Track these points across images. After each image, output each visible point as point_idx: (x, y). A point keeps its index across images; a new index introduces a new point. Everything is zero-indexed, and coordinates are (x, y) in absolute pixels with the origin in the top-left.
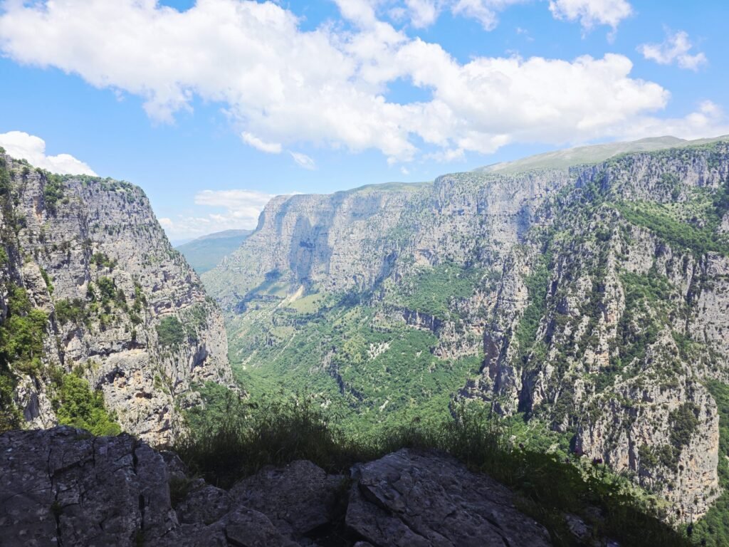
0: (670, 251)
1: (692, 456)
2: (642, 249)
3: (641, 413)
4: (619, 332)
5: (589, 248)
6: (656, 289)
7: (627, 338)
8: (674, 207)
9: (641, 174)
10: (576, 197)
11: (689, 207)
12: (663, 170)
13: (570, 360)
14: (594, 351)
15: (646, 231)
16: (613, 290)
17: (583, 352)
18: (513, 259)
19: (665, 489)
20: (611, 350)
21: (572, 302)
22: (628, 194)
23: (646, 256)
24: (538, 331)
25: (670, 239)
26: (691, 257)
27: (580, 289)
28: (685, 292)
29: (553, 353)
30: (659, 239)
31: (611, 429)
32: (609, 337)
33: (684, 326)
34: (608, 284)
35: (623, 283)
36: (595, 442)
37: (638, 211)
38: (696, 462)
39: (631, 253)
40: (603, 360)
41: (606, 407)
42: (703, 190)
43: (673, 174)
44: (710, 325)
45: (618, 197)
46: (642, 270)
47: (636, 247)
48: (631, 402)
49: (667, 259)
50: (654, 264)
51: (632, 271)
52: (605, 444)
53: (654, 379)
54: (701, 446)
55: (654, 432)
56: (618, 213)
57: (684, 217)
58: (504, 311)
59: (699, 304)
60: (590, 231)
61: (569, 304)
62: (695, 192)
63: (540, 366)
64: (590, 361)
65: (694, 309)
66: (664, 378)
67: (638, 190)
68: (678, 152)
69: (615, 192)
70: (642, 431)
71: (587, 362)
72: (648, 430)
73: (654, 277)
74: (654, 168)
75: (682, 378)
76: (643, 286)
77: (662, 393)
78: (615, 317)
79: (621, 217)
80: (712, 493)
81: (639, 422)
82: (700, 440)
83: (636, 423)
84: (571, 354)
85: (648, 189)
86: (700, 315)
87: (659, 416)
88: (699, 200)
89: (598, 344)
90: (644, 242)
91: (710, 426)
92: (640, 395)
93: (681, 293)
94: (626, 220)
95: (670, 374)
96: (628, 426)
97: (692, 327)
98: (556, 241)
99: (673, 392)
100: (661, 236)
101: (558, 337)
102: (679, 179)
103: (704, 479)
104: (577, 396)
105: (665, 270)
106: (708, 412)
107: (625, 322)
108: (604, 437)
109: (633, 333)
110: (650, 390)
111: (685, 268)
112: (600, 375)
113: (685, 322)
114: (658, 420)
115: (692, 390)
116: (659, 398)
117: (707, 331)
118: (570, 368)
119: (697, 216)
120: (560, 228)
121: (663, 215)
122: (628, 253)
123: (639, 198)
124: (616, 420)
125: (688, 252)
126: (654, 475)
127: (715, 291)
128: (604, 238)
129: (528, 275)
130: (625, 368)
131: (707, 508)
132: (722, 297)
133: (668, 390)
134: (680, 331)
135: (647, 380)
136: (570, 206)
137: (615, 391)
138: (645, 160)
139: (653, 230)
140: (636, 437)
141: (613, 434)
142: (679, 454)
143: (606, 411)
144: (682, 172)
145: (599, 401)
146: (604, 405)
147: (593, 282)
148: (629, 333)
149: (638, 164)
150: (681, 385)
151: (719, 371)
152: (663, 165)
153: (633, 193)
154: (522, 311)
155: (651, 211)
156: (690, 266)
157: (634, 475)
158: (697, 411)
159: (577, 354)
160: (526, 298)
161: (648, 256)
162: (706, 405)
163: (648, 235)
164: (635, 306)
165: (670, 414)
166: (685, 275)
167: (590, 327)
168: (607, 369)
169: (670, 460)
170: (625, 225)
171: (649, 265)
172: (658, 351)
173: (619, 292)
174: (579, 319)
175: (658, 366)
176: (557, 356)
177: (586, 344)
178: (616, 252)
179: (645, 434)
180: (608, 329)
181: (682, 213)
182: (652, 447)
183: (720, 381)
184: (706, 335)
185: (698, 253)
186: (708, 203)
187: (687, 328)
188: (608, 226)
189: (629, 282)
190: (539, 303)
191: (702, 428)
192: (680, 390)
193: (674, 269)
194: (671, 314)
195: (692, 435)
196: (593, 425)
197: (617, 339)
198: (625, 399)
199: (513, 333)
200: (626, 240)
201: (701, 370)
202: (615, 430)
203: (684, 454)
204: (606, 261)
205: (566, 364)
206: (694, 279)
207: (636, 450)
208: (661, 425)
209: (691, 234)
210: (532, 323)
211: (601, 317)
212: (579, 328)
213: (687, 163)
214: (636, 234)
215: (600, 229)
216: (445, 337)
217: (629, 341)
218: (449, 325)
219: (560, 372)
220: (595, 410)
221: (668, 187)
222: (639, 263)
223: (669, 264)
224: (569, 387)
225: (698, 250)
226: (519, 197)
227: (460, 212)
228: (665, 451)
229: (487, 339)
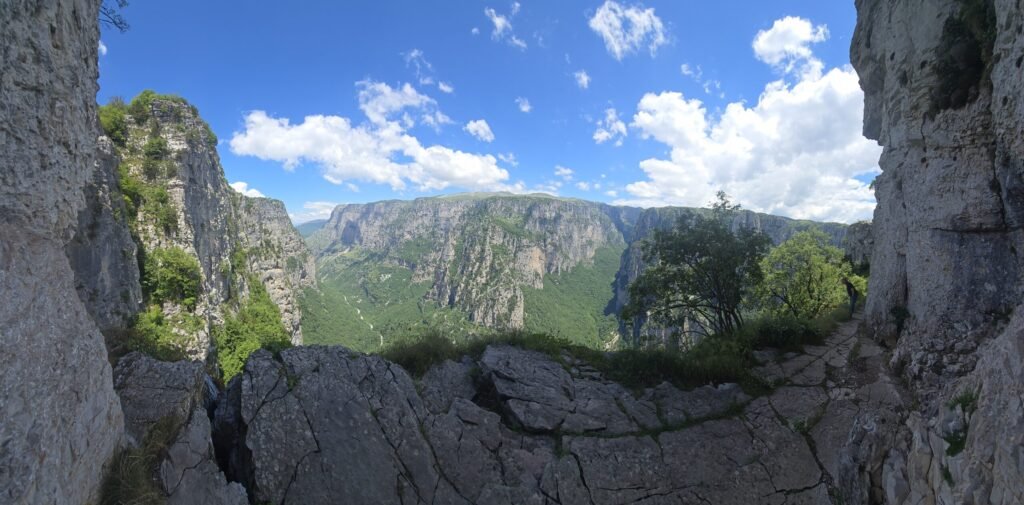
0: (509, 236)
1: (516, 311)
2: (499, 235)
3: (497, 301)
4: (490, 269)
5: (480, 234)
6: (504, 251)
7: (493, 271)
8: (510, 219)
9: (499, 205)
10: (474, 212)
11: (515, 219)
12: (506, 205)
13: (471, 281)
14: (480, 277)
15: (500, 228)
16: (488, 251)
17: (476, 277)
20: (487, 276)
21: (472, 256)
22: (494, 213)
24: (458, 269)
25: (509, 231)
26: (515, 239)
27: (476, 251)
28: (513, 252)
29: (464, 279)
31: (486, 309)
32: (486, 271)
34: (486, 249)
35: (492, 249)
36: (479, 315)
37: (498, 220)
39: (495, 237)
40: (484, 281)
41: (484, 300)
42: (520, 213)
43: (510, 206)
44: (521, 264)
45: (491, 214)
46: (499, 243)
47: (497, 234)
48: (494, 297)
49: (508, 239)
50: (503, 241)
51: (495, 244)
52: (483, 315)
53: (502, 287)
55: (502, 308)
56: (491, 220)
58: (444, 260)
59: (518, 256)
60: (480, 227)
62: (517, 214)
63: (458, 284)
64: (479, 281)
65: (516, 258)
66: (506, 286)
67: (498, 212)
68: (512, 198)
69: (490, 211)
71: (477, 282)
72: (499, 307)
73: (503, 246)
74: (503, 203)
75: (512, 285)
76: (499, 250)
77: (505, 292)
78: (489, 263)
79: (492, 222)
83: (495, 305)
84: (471, 279)
85: (501, 212)
86: (518, 260)
87: (504, 301)
88: (518, 217)
89: (482, 274)
90: (500, 232)
91: (521, 303)
92: (497, 294)
95: (508, 284)
96: (492, 307)
97: (516, 265)
98: (467, 230)
99: (509, 291)
100: (506, 230)
101: (466, 271)
102: (512, 209)
104: (473, 296)
106: (520, 297)
107: (492, 264)
108: (483, 312)
109: (495, 269)
110: (501, 291)
111: (513, 243)
112: (482, 286)
113: (513, 264)
115: (515, 290)
116: (504, 294)
117: (520, 266)
119: (518, 223)
120: (468, 225)
121: (507, 222)
123: (498, 215)
124: (487, 305)
125: (514, 236)
127: (523, 251)
128: (485, 230)
129: (455, 245)
130: (492, 283)
132: (525, 254)
133: (507, 291)
134: (512, 267)
135: (500, 288)
136: (473, 216)
137: (488, 293)
139: (503, 227)
140: (495, 311)
141: (486, 311)
142: (510, 314)
143: (484, 302)
144: (513, 206)
145: (481, 298)
147: (481, 248)
148: (493, 269)
149: (498, 201)
150: (511, 288)
152: (506, 202)
153: (496, 212)
154: (452, 260)
155: (503, 220)
156: (515, 242)
158: (517, 297)
160: (454, 254)
161: (501, 238)
162: (520, 295)
163: (501, 230)
164: (496, 258)
165: (508, 300)
166: (513, 246)
167: (479, 267)
168: (485, 284)
169: (508, 317)
170: (493, 225)
171: (501, 241)
172: (504, 275)
173: (490, 252)
174: (475, 264)
175: (504, 281)
177: (477, 274)
178: (490, 236)
179: (499, 309)
180: (486, 268)
181: (513, 222)
182: (501, 314)
184: (520, 268)
186: (521, 218)
187: (514, 266)
188: (487, 225)
189: (494, 248)
190: (460, 257)
191: (518, 304)
192: (511, 290)
193: (510, 243)
194: (509, 261)
195: (515, 306)
196: (479, 308)
197: (489, 271)
198: (492, 296)
199: (448, 270)
200: (493, 231)
201: (518, 281)
203: (512, 314)
204: (486, 239)
205: (469, 283)
206: (516, 247)
208: (504, 305)
209: (516, 230)
210: (456, 265)
211: (483, 262)
212: (475, 267)
213: (515, 203)
214: (497, 229)
215: (484, 226)
216: (417, 272)
217: (495, 272)
218: (419, 267)
219: (466, 286)
220: (480, 302)
221: (508, 211)
222: (498, 240)
223: (508, 241)
224: (470, 293)
225: (518, 236)
226: (453, 210)
227: (426, 215)
228: (506, 315)
229: (436, 272)
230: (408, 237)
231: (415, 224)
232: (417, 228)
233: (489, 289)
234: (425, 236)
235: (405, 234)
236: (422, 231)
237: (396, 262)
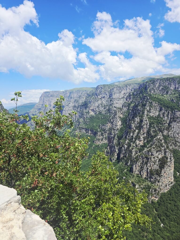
0: (164, 110)
1: (165, 172)
2: (155, 109)
3: (150, 159)
4: (147, 135)
5: (139, 109)
6: (159, 121)
7: (149, 136)
8: (167, 96)
9: (157, 85)
10: (138, 93)
11: (171, 96)
12: (164, 84)
13: (132, 143)
14: (139, 141)
15: (157, 103)
16: (145, 122)
17: (136, 141)
18: (117, 112)
19: (157, 182)
20: (144, 140)
21: (133, 125)
22: (152, 92)
23: (156, 111)
24: (124, 135)
25: (164, 106)
26: (170, 111)
27: (136, 121)
28: (168, 122)
29: (127, 142)
30: (161, 106)
31: (142, 164)
32: (143, 136)
33: (167, 133)
34: (144, 120)
35: (149, 119)
36: (137, 168)
37: (155, 97)
38: (166, 174)
39: (152, 110)
40: (142, 143)
41: (140, 158)
42: (176, 91)
43: (167, 86)
44: (175, 132)
45: (149, 93)
46: (155, 115)
47: (153, 108)
48: (148, 156)
49: (163, 112)
50: (159, 113)
51: (152, 116)
52: (140, 169)
53: (154, 149)
54: (168, 169)
55: (154, 165)
56: (148, 98)
57: (169, 99)
58: (114, 128)
59: (172, 126)
60: (140, 103)
61: (132, 126)
62: (173, 91)
63: (123, 146)
64: (138, 144)
65: (170, 127)
66: (158, 148)
67: (156, 91)
68: (169, 79)
69: (149, 91)
70: (150, 165)
71: (136, 144)
72: (152, 164)
73: (159, 118)
74: (161, 84)
75: (163, 148)
76: (155, 120)
77: (157, 153)
78: (146, 130)
79: (149, 99)
80: (171, 183)
81: (150, 162)
82: (168, 167)
83: (149, 162)
84: (132, 142)
85: (159, 90)
86: (172, 129)
87: (155, 160)
88: (175, 94)
89: (140, 138)
90: (156, 107)
91: (171, 163)
92: (150, 154)
93: (166, 123)
94: (151, 100)
95: (159, 147)
96: (146, 163)
97: (170, 133)
98: (131, 106)
99: (160, 152)
100: (162, 105)
101: (129, 136)
102: (169, 87)
103: (169, 179)
104: (133, 154)
105: (162, 115)
106: (170, 159)
107: (149, 131)
108: (140, 167)
109: (151, 135)
110: (153, 152)
111: (168, 115)
112: (140, 148)
113: (167, 132)
114: (155, 161)
115: (166, 152)
117: (174, 134)
118: (131, 146)
119: (173, 99)
120: (133, 102)
121: (163, 98)
122: (151, 110)
123: (156, 93)
124: (143, 161)
125: (169, 110)
126: (154, 178)
127: (177, 122)
128: (144, 105)
129: (122, 117)
130: (148, 146)
131: (170, 188)
132: (179, 124)
133: (158, 152)
134: (166, 134)
135: (153, 149)
136: (136, 96)
137: (143, 153)
138: (159, 81)
139: (159, 103)
140: (149, 166)
141: (142, 166)
142: (161, 171)
143: (140, 159)
144: (170, 85)
145: (138, 156)
146: (140, 157)
147: (140, 119)
148: (150, 135)
149: (156, 82)
150: (162, 150)
151: (177, 147)
152: (164, 83)
153: (154, 91)
154: (119, 129)
155: (160, 97)
156: (170, 114)
157: (148, 178)
158: (167, 158)
159: (134, 141)
160: (121, 124)
161: (157, 111)
162: (170, 157)
163: (157, 105)
164: (152, 126)
165: (159, 159)
166: (168, 117)
167: (138, 133)
168: (143, 146)
169: (159, 173)
170: (151, 101)
171: (157, 114)
172: (156, 140)
173: (147, 122)
174: (135, 131)
175: (156, 145)
176: (128, 142)
177: (137, 138)
178: (147, 110)
179: (152, 165)
180: (144, 134)
181: (169, 98)
182: (153, 170)
183: (178, 149)
184: (174, 135)
185: (172, 110)
186: (177, 95)
187: (168, 133)
188: (145, 102)
189: (151, 119)
190: (125, 126)
191: (168, 164)
192: (162, 152)
193: (165, 115)
194: (163, 129)
195: (165, 165)
196: (136, 163)
197: (146, 137)
198: (146, 155)
199: (116, 135)
200: (151, 106)
201: (171, 146)
202: (143, 165)
203: (163, 171)
204: (144, 113)
205: (130, 145)
206: (171, 118)
207: (149, 171)
208: (156, 163)
209: (171, 104)
210: (122, 132)
211: (141, 130)
212: (135, 133)
213: (171, 82)
214: (154, 104)
215: (143, 103)
216: (98, 137)
217: (150, 137)
218: (99, 133)
219: (128, 147)
220: (137, 159)
221: (166, 90)
222: (154, 113)
223: (164, 114)
224: (131, 152)
225: (172, 109)
226: (123, 92)
227: (104, 97)
228: (157, 171)
229: (109, 137)
230: (92, 113)
231: (97, 104)
232: (98, 107)
233: (146, 149)
234: (103, 112)
235: (90, 111)
236: (102, 109)
237: (84, 131)
